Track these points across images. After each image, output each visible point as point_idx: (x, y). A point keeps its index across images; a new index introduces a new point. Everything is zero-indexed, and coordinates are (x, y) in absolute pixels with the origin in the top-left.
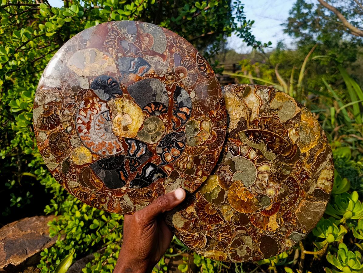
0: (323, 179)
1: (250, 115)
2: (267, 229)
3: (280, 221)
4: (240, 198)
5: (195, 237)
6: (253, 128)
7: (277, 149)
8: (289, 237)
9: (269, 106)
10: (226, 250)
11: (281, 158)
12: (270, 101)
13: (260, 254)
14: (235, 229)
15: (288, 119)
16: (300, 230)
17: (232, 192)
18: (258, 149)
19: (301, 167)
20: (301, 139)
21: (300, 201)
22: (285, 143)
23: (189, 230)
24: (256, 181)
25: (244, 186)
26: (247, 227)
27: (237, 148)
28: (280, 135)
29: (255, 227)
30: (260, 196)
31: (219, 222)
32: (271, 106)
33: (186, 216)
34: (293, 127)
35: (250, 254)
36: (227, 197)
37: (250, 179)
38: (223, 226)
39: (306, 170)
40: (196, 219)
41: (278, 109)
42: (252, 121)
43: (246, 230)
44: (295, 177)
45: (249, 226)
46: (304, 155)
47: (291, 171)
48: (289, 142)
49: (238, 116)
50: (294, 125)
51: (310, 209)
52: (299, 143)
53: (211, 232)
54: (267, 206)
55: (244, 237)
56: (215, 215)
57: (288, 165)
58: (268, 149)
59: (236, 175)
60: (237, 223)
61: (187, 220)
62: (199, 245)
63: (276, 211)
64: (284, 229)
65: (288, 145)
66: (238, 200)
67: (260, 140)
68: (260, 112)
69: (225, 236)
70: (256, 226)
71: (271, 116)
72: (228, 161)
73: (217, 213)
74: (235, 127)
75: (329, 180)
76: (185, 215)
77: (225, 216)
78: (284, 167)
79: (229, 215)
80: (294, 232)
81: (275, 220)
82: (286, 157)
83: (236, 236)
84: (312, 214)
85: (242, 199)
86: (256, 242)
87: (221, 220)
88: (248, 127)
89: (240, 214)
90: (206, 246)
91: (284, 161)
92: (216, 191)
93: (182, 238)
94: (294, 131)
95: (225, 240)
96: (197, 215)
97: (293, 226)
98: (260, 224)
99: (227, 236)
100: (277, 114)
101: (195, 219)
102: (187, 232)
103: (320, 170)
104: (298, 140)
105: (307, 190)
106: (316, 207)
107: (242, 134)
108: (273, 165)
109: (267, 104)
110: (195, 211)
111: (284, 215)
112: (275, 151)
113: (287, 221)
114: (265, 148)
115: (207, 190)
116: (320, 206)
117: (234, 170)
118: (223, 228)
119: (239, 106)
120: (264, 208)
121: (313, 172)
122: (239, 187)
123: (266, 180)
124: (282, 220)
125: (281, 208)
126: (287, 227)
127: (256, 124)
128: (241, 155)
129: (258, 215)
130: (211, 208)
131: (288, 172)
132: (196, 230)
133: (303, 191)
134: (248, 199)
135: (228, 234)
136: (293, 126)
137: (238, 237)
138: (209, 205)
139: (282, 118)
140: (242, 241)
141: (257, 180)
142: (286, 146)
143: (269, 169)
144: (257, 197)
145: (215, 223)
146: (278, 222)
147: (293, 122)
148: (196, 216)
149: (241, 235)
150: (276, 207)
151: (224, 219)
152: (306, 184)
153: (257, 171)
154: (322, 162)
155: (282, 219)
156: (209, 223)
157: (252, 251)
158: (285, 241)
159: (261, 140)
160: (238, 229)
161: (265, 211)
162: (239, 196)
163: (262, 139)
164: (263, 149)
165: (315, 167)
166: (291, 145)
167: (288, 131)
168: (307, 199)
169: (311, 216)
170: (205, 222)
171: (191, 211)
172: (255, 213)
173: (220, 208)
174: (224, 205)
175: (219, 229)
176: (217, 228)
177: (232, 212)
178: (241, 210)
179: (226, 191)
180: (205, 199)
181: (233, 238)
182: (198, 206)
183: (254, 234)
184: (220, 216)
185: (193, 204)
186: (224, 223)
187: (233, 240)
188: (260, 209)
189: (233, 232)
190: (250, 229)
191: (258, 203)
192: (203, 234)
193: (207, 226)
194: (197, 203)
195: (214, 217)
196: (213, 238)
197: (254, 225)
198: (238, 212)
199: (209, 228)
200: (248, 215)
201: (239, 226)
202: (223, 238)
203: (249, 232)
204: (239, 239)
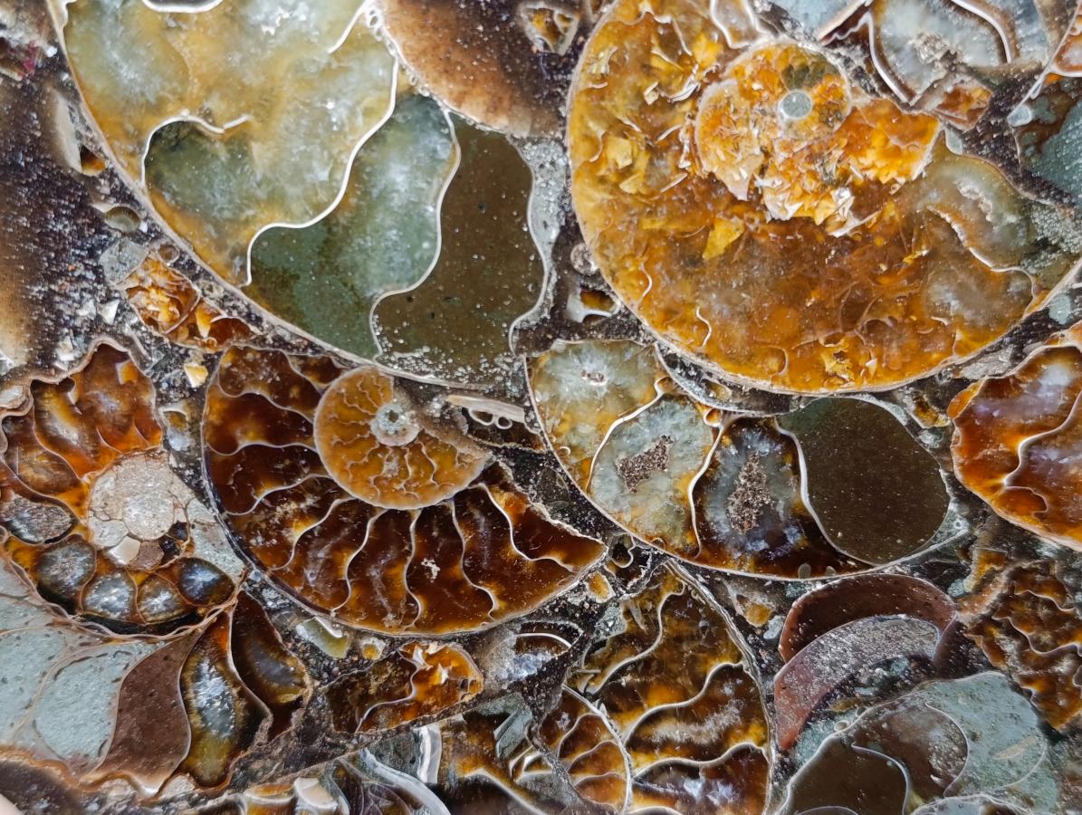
4: (756, 196)
14: (776, 628)
17: (620, 152)
23: (210, 764)
25: (776, 19)
26: (945, 570)
30: (1022, 114)
31: (552, 574)
33: (113, 598)
36: (570, 234)
38: (614, 623)
40: (251, 611)
43: (929, 612)
45: (965, 546)
53: (481, 723)
56: (470, 500)
60: (795, 538)
61: (137, 649)
66: (724, 234)
73: (492, 475)
76: (91, 580)
77: (604, 495)
79: (656, 460)
83: (822, 711)
85: (783, 206)
87: (578, 550)
89: (799, 421)
92: (397, 176)
95: (694, 788)
96: (244, 551)
99: (707, 731)
101: (228, 607)
102: (182, 786)
110: (202, 513)
115: (276, 199)
118: (633, 639)
122: (705, 53)
130: (394, 425)
132: (288, 741)
134: (869, 196)
135: (713, 704)
137: (852, 721)
138: (366, 395)
140: (917, 757)
145: (513, 597)
148: (231, 565)
149: (889, 688)
151: (603, 525)
160: (821, 617)
162: (737, 181)
170: (376, 615)
171: (155, 525)
172: (1005, 357)
173: (519, 401)
174: (559, 344)
175: (580, 664)
176: (546, 656)
177: (683, 415)
178: (809, 364)
179: (530, 154)
180: (287, 329)
181: (788, 748)
182: (223, 440)
183: (1046, 637)
184: (540, 507)
185: (149, 429)
186: (625, 575)
187: (788, 768)
188: (1057, 290)
189: (768, 673)
190: (980, 588)
191: (1025, 209)
192: (385, 770)
193: (418, 658)
194: (195, 396)
195: (471, 525)
196: (533, 796)
197: (1034, 527)
198: (776, 402)
199: (454, 686)
200: (922, 407)
201: (836, 579)
202: (664, 769)
203: (982, 626)
204: (862, 737)
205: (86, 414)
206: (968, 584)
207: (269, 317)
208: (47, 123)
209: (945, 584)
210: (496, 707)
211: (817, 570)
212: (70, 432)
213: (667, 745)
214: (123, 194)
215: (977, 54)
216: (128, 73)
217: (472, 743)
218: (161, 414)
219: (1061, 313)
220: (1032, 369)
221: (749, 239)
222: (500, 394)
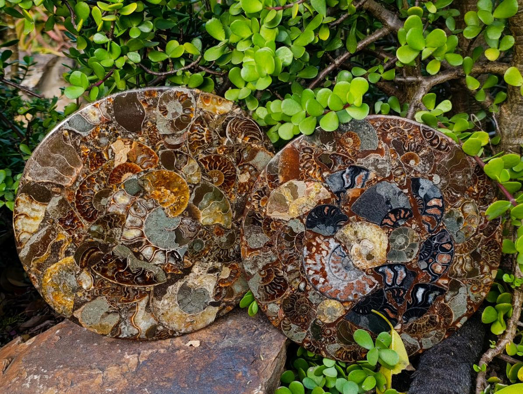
0: (35, 218)
1: (148, 304)
2: (131, 144)
3: (110, 154)
4: (171, 193)
5: (243, 136)
6: (145, 288)
7: (111, 261)
8: (94, 126)
9: (121, 317)
10: (199, 113)
11: (105, 248)
12: (119, 322)
13: (145, 102)
14: (183, 146)
15: (94, 302)
16: (74, 136)
17: (183, 200)
18: (140, 260)
19: (74, 236)
20: (74, 276)
21: (74, 183)
22: (98, 270)
23: (249, 147)
24: (146, 216)
25: (164, 209)
26: (163, 148)
27: (169, 262)
28: (106, 280)
29: (150, 147)
30: (141, 194)
31: (205, 158)
32: (118, 317)
33: (250, 168)
34: (86, 291)
35: (161, 103)
36: (191, 194)
37: (154, 219)
38: (201, 151)
39: (64, 232)
40: (237, 164)
41: (108, 313)
42: (147, 297)
43: (166, 143)
44: (84, 221)
45: (160, 150)
46: (67, 253)
47: (89, 231)
48: (92, 271)
49: (166, 302)
50: (84, 294)
51: (57, 171)
52: (77, 270)
53: (219, 144)
54: (130, 178)
55: (169, 133)
56: (211, 169)
57: (95, 239)
58: (125, 260)
59: (174, 224)
60: (178, 155)
62: (238, 125)
63: (115, 170)
64: (103, 141)
65: (93, 266)
66: (175, 190)
67: (137, 273)
68: (134, 307)
69: (199, 137)
70: (148, 149)
71: (119, 304)
72: (185, 243)
73: (208, 171)
74: (170, 287)
75: (22, 214)
76: (252, 171)
77: (197, 166)
78: (100, 236)
79: (190, 168)
80: (84, 134)
81: (117, 157)
82: (97, 250)
83: (181, 135)
84: (52, 162)
85: (169, 191)
86: (149, 123)
87: (201, 160)
88: (152, 289)
89: (174, 169)
90: (227, 121)
91: (100, 244)
92: (205, 203)
93: (260, 135)
94: (85, 287)
95: (199, 129)
96: (236, 170)
97: (88, 144)
98: (143, 151)
99: (195, 136)
100: (110, 307)
101: (240, 164)
102: (253, 145)
103: (41, 232)
104: (79, 274)
105: (63, 202)
106: (46, 174)
107: (162, 280)
108: (118, 238)
109: (123, 319)
110: (238, 175)
111: (102, 163)
112: (114, 258)
113: (97, 153)
114: (129, 262)
115: (218, 204)
116: (39, 175)
117: (177, 231)
118: (199, 149)
119: (163, 314)
120: (135, 177)
121: (53, 229)
122: (172, 208)
123: (130, 218)
124: (105, 155)
125: (108, 176)
126: (98, 143)
127: (141, 292)
128: (165, 252)
129: (144, 166)
130: (215, 179)
131: (94, 228)
132: (240, 148)
133: (70, 200)
135: (193, 139)
136: (87, 294)
137: (178, 132)
138: (217, 183)
139: (103, 303)
140: (172, 126)
141: (144, 217)
142: (98, 265)
143: (124, 233)
144: (145, 192)
145: (211, 156)
146: (112, 152)
147: (86, 298)
148: (238, 169)
149: (173, 135)
150: (115, 176)
151: (198, 162)
152: (65, 210)
153: (143, 230)
154: (38, 243)
155: (105, 157)
156: (220, 156)
157: (158, 107)
158: (100, 119)
159: (135, 272)
160: (178, 146)
161: (134, 171)
162: (173, 195)
163: (132, 274)
164: (132, 261)
165: (51, 236)
166: (89, 267)
167: (94, 285)
168: (62, 187)
169: (53, 158)
170: (226, 159)
171: (243, 175)
172: (150, 170)
173: (202, 178)
174: (196, 183)
175: (206, 147)
176: (209, 149)
177: (185, 172)
178: (171, 174)
179: (192, 203)
180: (222, 192)
181: (186, 131)
182: (233, 182)
183: (153, 136)
184: (204, 166)
185: (239, 185)
186: (198, 156)
187: (187, 129)
188: (142, 175)
189: (186, 141)
190: (159, 144)
191: (144, 185)
192: (231, 141)
193: (223, 153)
194: (234, 187)
195: (212, 166)
196: (216, 133)
197: (151, 150)
198: (175, 171)
199: (220, 149)
200: (160, 166)
201: (175, 150)
202: (201, 133)
203: (160, 140)
204: (178, 130)
205: (245, 188)
206: (161, 145)
207: (223, 193)
208: (236, 216)
209: (163, 146)
210: (217, 145)
211: (177, 151)
212: (247, 186)
213: (200, 135)
214: (232, 208)
215: (144, 201)
216: (227, 219)
217: (221, 141)
218: (238, 186)
219: (142, 173)
220: (147, 167)
221: (173, 189)
222: (204, 180)
